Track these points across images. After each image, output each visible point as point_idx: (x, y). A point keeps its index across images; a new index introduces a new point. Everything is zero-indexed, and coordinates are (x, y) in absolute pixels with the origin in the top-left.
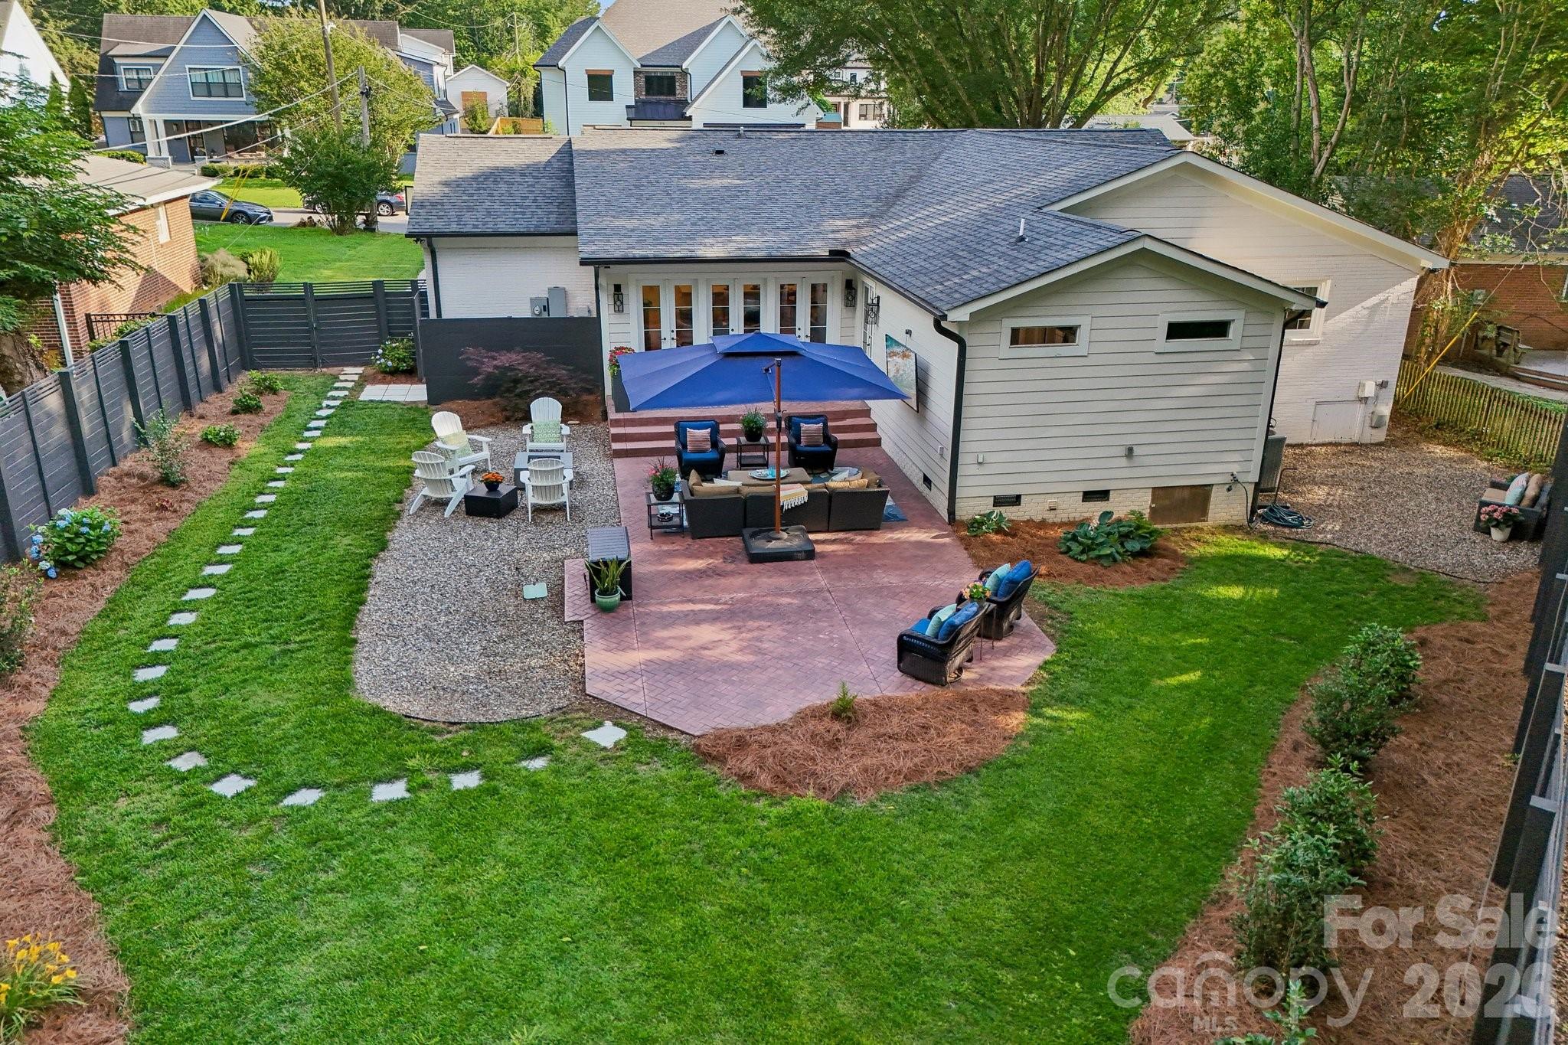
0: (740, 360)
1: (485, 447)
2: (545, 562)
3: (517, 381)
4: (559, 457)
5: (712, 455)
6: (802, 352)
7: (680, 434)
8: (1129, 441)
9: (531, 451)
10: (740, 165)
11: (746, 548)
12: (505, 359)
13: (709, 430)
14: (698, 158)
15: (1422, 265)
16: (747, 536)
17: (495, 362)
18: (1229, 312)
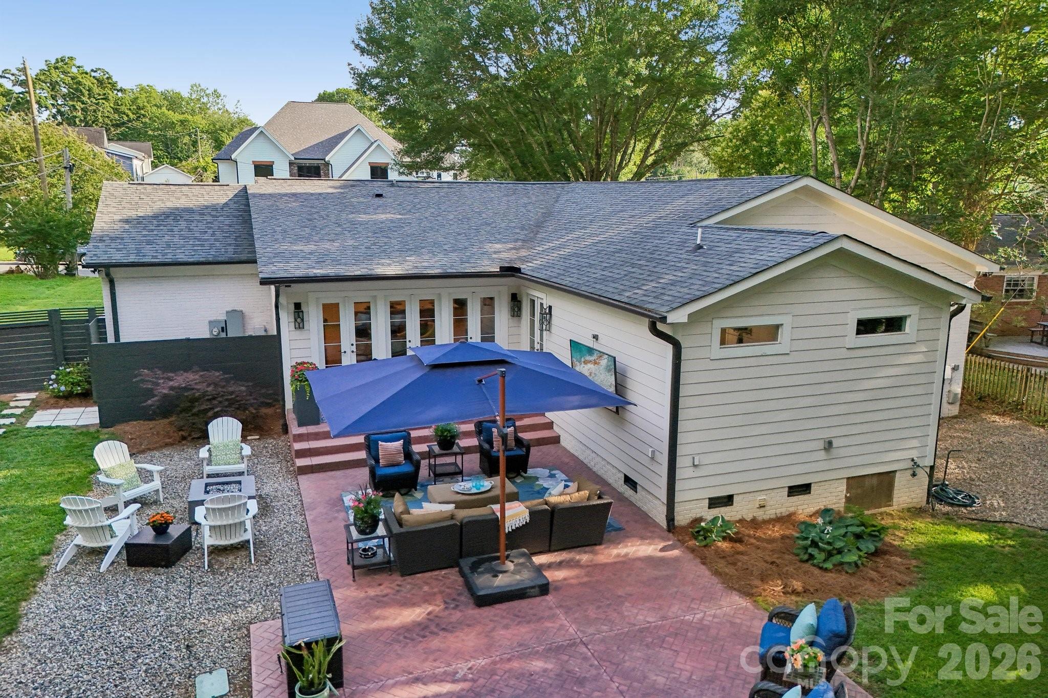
0: (449, 372)
1: (156, 477)
2: (225, 629)
3: (194, 400)
4: (239, 483)
5: (407, 468)
6: (509, 360)
7: (371, 446)
8: (827, 434)
9: (209, 476)
10: (399, 205)
11: (469, 587)
12: (181, 379)
13: (401, 442)
14: (362, 200)
15: (978, 270)
16: (467, 570)
17: (171, 383)
18: (902, 309)
